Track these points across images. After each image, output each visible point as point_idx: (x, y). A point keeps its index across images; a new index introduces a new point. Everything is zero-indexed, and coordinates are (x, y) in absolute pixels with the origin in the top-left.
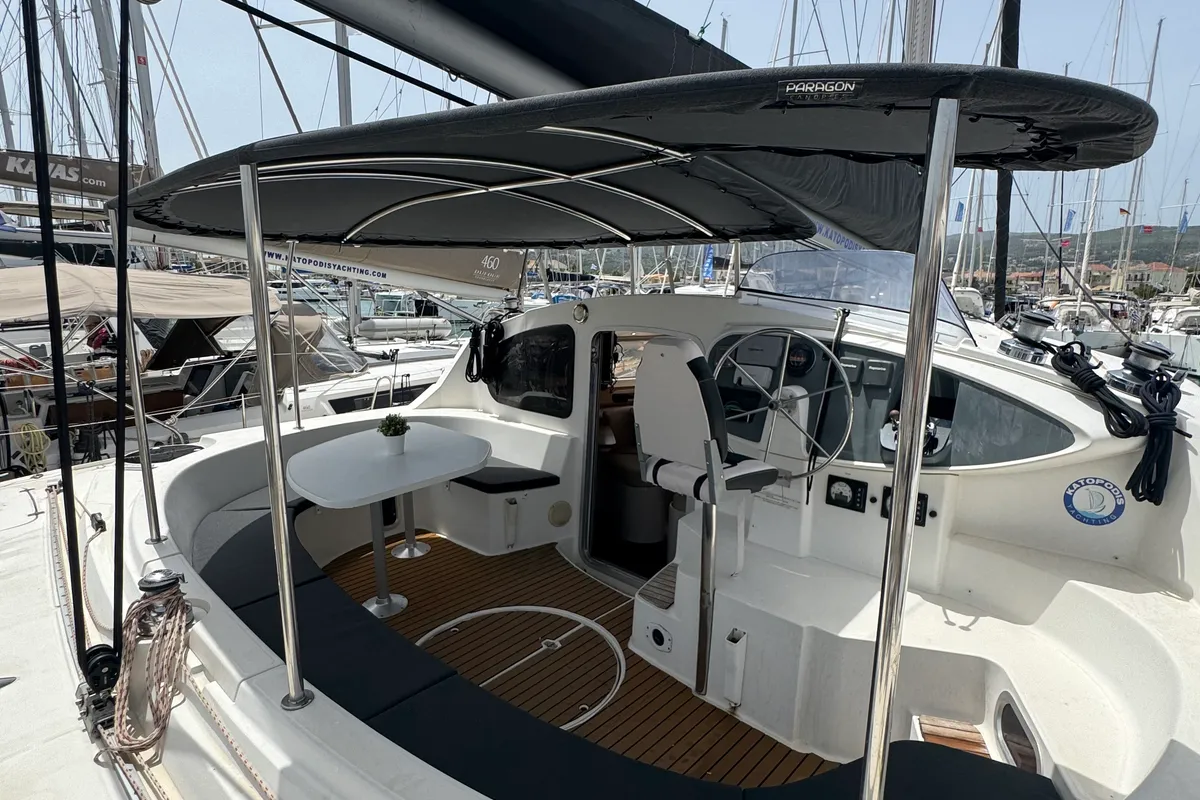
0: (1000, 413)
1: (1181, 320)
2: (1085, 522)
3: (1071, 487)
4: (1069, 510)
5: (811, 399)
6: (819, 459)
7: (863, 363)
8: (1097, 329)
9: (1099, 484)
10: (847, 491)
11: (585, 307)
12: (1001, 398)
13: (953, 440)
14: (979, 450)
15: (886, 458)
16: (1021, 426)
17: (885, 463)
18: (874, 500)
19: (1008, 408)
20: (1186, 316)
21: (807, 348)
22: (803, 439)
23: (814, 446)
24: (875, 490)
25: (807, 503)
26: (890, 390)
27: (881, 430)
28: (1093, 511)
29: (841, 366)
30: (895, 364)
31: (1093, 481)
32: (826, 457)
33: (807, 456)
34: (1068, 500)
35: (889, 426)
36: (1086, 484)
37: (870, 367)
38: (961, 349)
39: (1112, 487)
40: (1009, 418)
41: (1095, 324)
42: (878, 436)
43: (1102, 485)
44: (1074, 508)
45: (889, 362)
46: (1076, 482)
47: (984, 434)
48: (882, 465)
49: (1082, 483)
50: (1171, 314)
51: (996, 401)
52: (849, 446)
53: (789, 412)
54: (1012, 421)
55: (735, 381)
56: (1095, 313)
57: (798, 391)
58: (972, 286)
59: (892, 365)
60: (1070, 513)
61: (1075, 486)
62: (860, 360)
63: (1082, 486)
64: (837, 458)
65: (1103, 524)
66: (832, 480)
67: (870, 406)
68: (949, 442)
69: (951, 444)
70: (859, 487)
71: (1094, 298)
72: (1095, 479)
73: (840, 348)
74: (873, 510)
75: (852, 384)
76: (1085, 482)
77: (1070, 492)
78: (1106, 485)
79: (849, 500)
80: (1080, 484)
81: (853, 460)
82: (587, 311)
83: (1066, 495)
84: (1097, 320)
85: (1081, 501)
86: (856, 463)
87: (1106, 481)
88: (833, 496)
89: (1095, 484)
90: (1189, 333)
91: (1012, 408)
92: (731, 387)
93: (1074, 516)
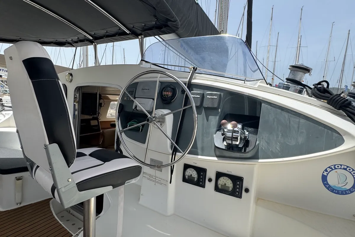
0: (290, 122)
2: (335, 193)
3: (326, 170)
4: (325, 185)
5: (174, 114)
6: (177, 154)
7: (203, 94)
9: (344, 169)
10: (194, 174)
11: (71, 75)
12: (289, 113)
13: (260, 141)
14: (277, 147)
15: (218, 153)
16: (304, 131)
17: (217, 157)
18: (210, 180)
19: (295, 120)
21: (172, 87)
22: (169, 143)
23: (175, 147)
24: (211, 174)
25: (170, 183)
26: (220, 110)
27: (215, 135)
28: (340, 185)
29: (191, 96)
30: (222, 94)
31: (340, 167)
32: (181, 153)
33: (171, 152)
34: (324, 178)
35: (219, 133)
36: (335, 169)
37: (208, 97)
38: (259, 86)
39: (352, 170)
40: (296, 126)
42: (212, 139)
43: (345, 169)
44: (328, 184)
45: (219, 93)
46: (329, 167)
47: (280, 137)
48: (215, 159)
49: (333, 168)
51: (286, 115)
52: (195, 146)
53: (161, 124)
54: (298, 128)
55: (134, 108)
57: (166, 111)
59: (220, 95)
60: (326, 187)
61: (329, 170)
62: (202, 92)
63: (333, 170)
64: (188, 154)
65: (346, 194)
66: (187, 167)
67: (207, 120)
68: (257, 142)
69: (258, 144)
70: (201, 171)
72: (341, 165)
73: (191, 86)
74: (210, 186)
75: (197, 107)
76: (334, 167)
77: (325, 174)
78: (348, 169)
79: (196, 179)
80: (331, 168)
81: (198, 155)
82: (72, 77)
83: (323, 176)
85: (332, 180)
86: (199, 157)
87: (348, 167)
88: (187, 177)
89: (341, 168)
91: (297, 119)
92: (132, 111)
93: (328, 188)
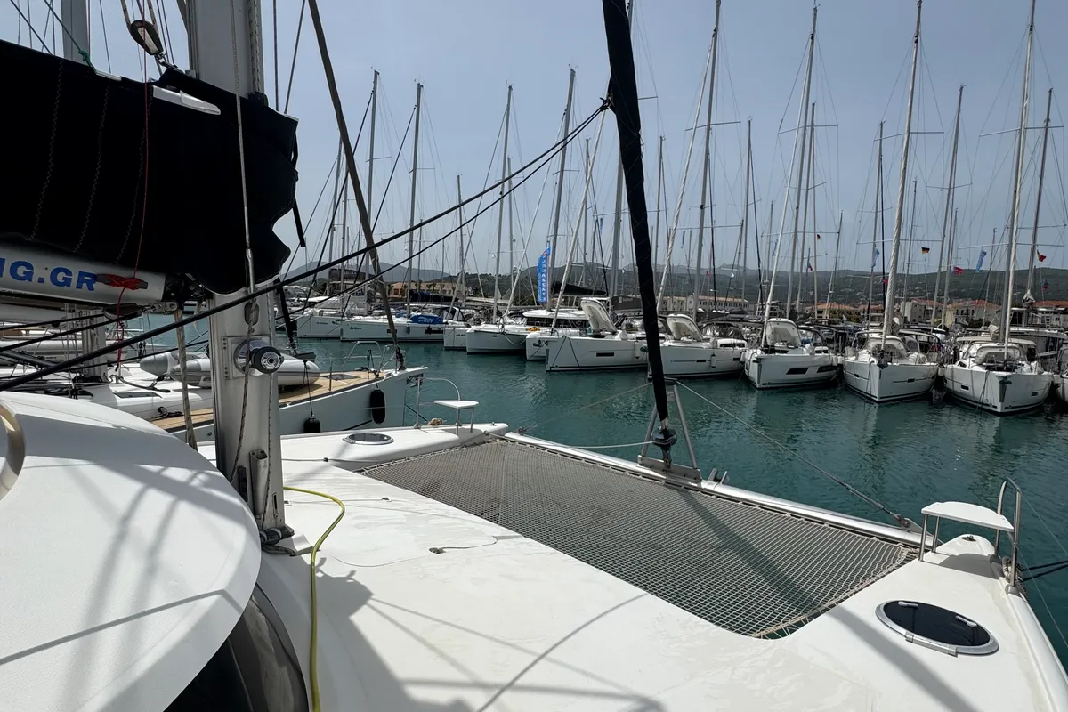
1: (982, 355)
8: (903, 362)
20: (985, 352)
41: (901, 357)
50: (973, 351)
56: (902, 347)
58: (790, 318)
71: (901, 331)
84: (905, 353)
90: (989, 368)
